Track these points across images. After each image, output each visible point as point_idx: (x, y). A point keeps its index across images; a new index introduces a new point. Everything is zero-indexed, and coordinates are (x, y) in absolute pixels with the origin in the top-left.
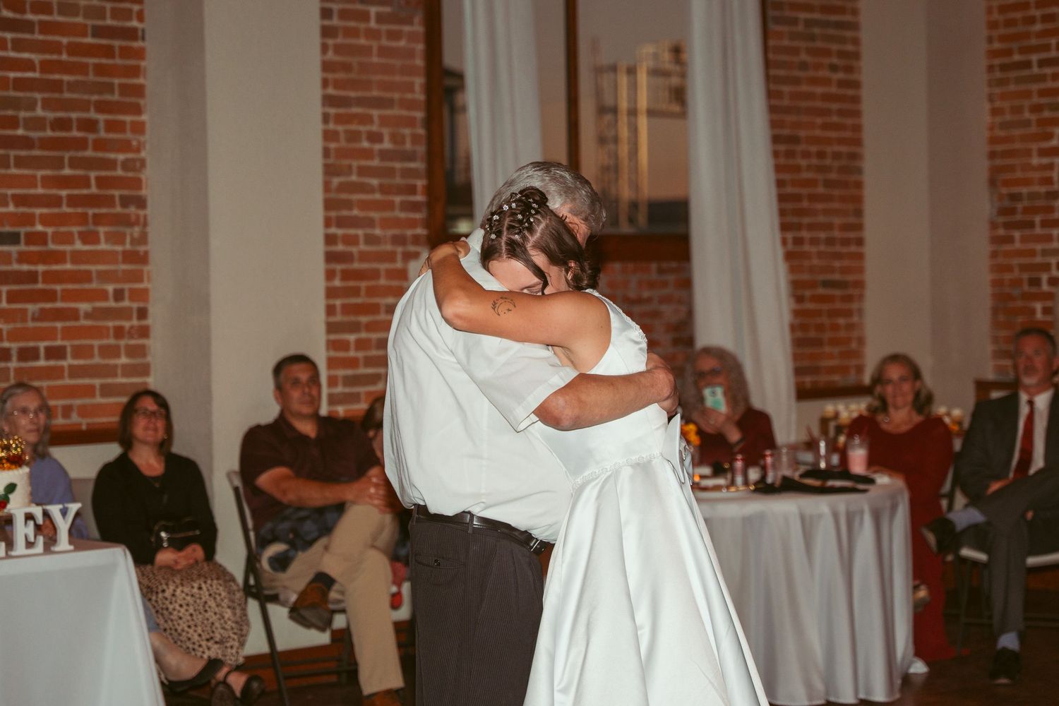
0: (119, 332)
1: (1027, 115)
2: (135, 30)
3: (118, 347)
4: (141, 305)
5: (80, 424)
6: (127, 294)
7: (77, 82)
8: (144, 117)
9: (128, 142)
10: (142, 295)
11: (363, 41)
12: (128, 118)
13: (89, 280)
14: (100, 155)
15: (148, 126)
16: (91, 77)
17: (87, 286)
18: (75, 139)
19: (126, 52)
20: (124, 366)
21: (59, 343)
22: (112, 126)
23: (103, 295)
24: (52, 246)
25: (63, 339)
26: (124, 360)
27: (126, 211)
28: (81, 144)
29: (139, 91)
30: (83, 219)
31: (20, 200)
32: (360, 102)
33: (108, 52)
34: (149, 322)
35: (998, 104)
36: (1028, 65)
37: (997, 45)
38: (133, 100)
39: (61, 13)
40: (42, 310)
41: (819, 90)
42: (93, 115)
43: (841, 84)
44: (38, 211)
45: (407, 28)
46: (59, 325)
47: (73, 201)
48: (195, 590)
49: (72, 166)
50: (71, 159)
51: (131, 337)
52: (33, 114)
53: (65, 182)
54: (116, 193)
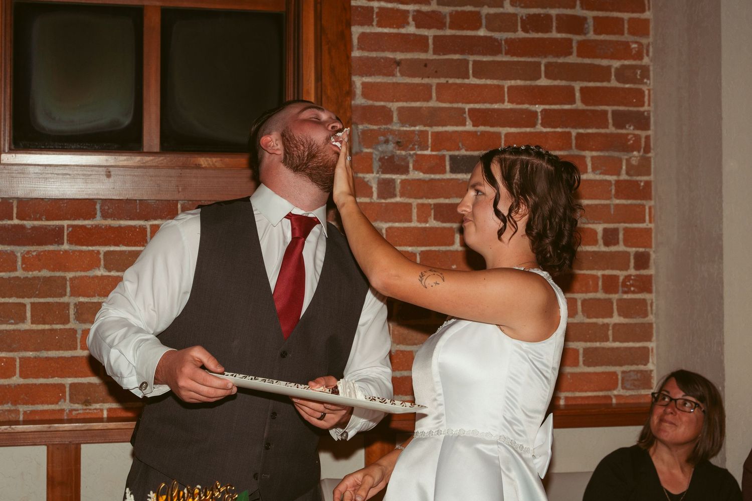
0: (610, 284)
3: (610, 301)
4: (641, 250)
6: (621, 236)
8: (648, 15)
9: (627, 45)
10: (642, 237)
12: (626, 16)
14: (587, 61)
15: (652, 25)
18: (553, 42)
20: (615, 325)
22: (602, 25)
26: (616, 319)
27: (624, 131)
28: (563, 48)
31: (479, 117)
34: (651, 271)
42: (578, 11)
47: (550, 118)
49: (548, 76)
50: (546, 66)
51: (627, 290)
52: (500, 10)
53: (540, 95)
54: (609, 109)
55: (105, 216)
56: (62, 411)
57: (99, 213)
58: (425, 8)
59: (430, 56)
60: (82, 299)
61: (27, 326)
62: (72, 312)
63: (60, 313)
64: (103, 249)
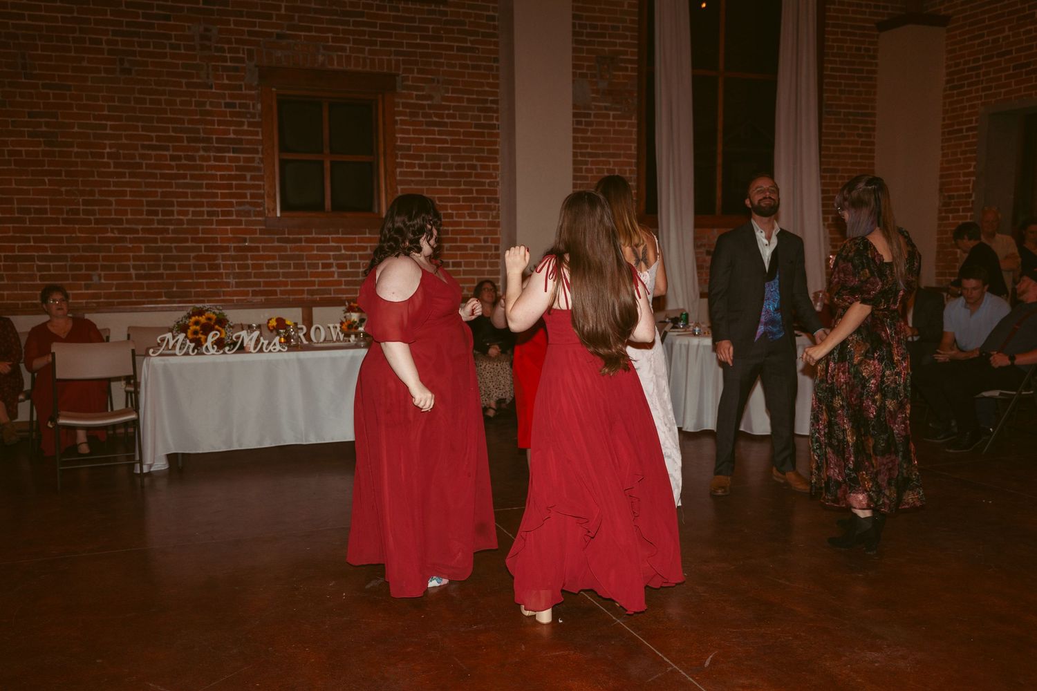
0: (486, 256)
1: (959, 156)
2: (495, 124)
3: (485, 262)
4: (496, 245)
5: (468, 295)
6: (490, 240)
7: (467, 148)
8: (499, 163)
9: (491, 174)
10: (498, 240)
11: (606, 128)
12: (491, 164)
13: (473, 234)
14: (478, 180)
15: (500, 168)
16: (474, 146)
17: (472, 236)
18: (466, 173)
19: (491, 135)
20: (488, 271)
21: (458, 260)
22: (483, 167)
23: (479, 240)
24: (455, 219)
25: (460, 259)
26: (488, 268)
27: (490, 204)
28: (469, 175)
29: (496, 152)
30: (470, 208)
32: (603, 155)
33: (482, 135)
35: (945, 151)
36: (961, 131)
37: (947, 122)
38: (495, 156)
39: (460, 118)
40: (451, 246)
41: (850, 146)
42: (475, 162)
43: (863, 143)
44: (449, 204)
45: (628, 121)
46: (459, 253)
47: (465, 200)
48: (495, 366)
49: (465, 185)
50: (464, 181)
51: (492, 259)
52: (447, 163)
53: (461, 192)
54: (485, 196)
55: (316, 234)
56: (304, 298)
57: (314, 233)
58: (421, 162)
59: (423, 178)
60: (309, 262)
61: (292, 270)
62: (306, 266)
63: (302, 266)
64: (316, 245)
